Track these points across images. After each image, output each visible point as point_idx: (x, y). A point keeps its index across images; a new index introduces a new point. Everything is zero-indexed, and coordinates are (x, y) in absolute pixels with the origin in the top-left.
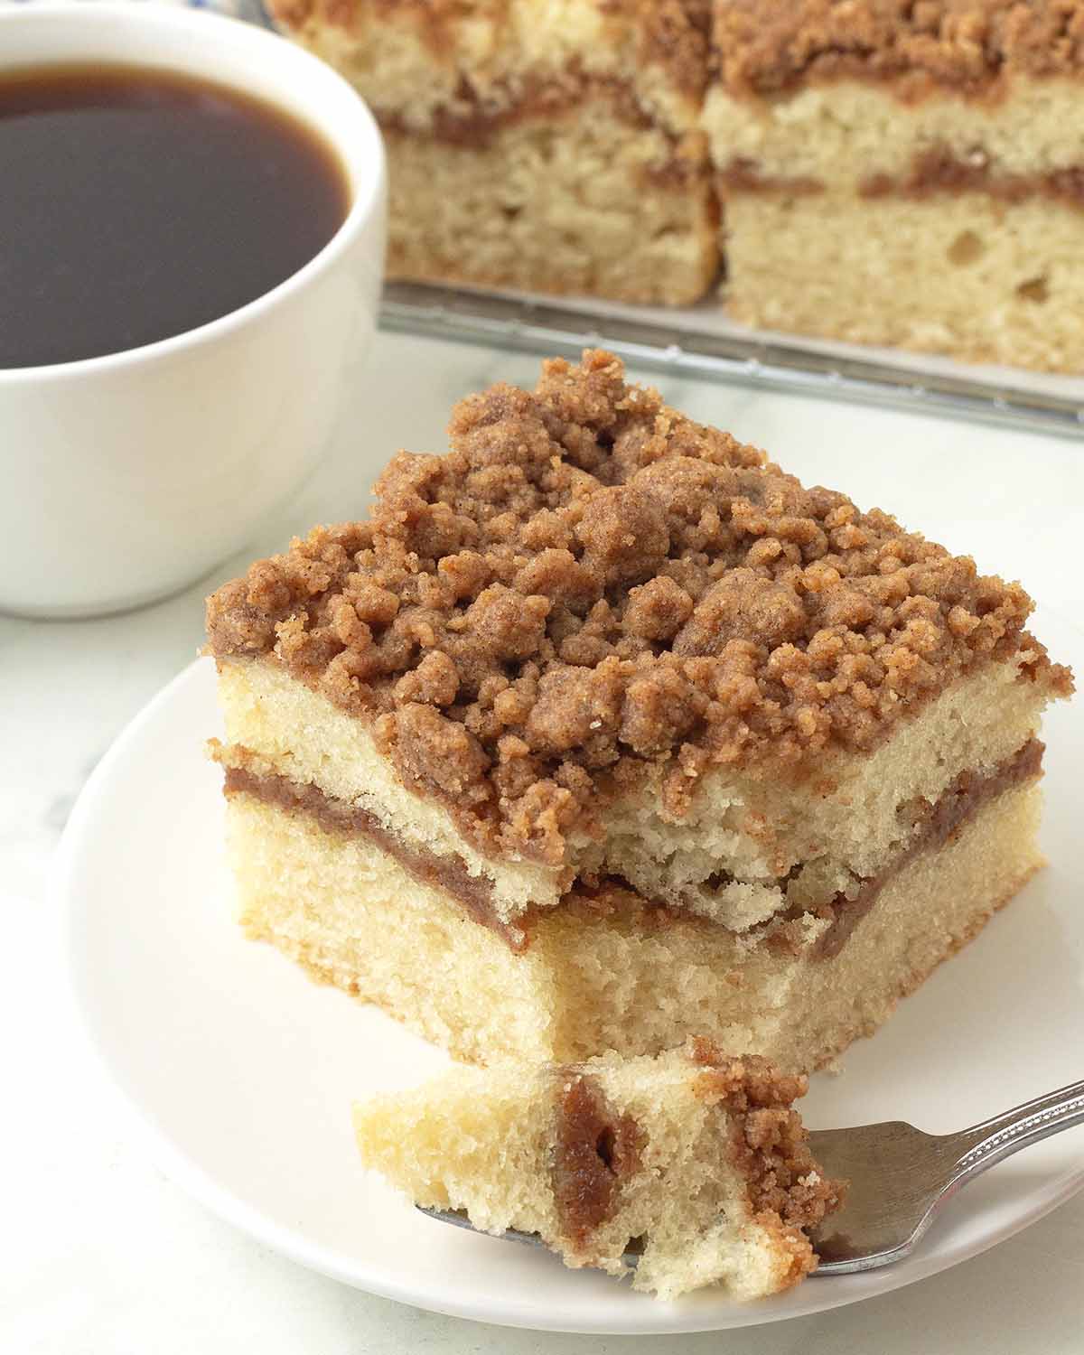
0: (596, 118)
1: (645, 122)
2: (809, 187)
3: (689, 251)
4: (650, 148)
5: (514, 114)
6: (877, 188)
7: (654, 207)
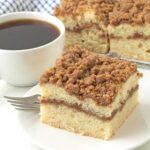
0: (94, 29)
1: (100, 29)
2: (120, 38)
3: (105, 46)
4: (101, 32)
5: (84, 28)
6: (129, 38)
7: (101, 40)
